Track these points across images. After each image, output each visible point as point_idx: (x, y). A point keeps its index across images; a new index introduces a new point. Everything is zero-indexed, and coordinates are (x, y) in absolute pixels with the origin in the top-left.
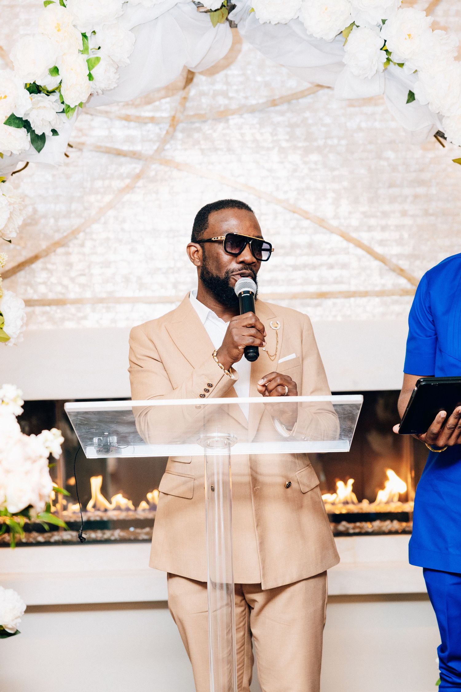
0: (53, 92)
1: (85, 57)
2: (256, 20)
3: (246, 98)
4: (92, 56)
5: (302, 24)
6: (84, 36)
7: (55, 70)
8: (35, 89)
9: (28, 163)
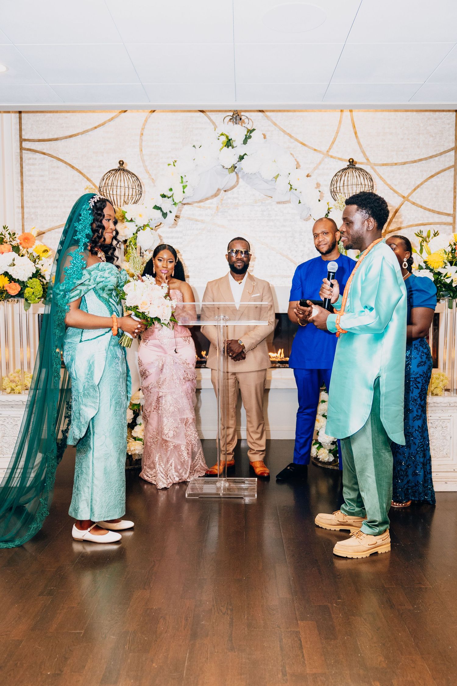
0: (170, 197)
1: (182, 185)
2: (244, 172)
3: (245, 200)
4: (184, 184)
5: (260, 174)
6: (182, 177)
7: (171, 190)
8: (164, 196)
9: (161, 223)
